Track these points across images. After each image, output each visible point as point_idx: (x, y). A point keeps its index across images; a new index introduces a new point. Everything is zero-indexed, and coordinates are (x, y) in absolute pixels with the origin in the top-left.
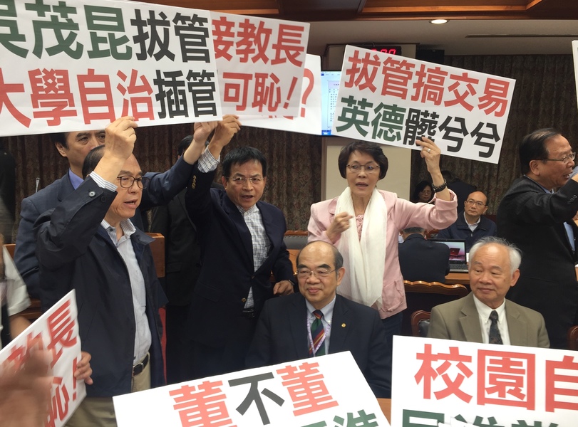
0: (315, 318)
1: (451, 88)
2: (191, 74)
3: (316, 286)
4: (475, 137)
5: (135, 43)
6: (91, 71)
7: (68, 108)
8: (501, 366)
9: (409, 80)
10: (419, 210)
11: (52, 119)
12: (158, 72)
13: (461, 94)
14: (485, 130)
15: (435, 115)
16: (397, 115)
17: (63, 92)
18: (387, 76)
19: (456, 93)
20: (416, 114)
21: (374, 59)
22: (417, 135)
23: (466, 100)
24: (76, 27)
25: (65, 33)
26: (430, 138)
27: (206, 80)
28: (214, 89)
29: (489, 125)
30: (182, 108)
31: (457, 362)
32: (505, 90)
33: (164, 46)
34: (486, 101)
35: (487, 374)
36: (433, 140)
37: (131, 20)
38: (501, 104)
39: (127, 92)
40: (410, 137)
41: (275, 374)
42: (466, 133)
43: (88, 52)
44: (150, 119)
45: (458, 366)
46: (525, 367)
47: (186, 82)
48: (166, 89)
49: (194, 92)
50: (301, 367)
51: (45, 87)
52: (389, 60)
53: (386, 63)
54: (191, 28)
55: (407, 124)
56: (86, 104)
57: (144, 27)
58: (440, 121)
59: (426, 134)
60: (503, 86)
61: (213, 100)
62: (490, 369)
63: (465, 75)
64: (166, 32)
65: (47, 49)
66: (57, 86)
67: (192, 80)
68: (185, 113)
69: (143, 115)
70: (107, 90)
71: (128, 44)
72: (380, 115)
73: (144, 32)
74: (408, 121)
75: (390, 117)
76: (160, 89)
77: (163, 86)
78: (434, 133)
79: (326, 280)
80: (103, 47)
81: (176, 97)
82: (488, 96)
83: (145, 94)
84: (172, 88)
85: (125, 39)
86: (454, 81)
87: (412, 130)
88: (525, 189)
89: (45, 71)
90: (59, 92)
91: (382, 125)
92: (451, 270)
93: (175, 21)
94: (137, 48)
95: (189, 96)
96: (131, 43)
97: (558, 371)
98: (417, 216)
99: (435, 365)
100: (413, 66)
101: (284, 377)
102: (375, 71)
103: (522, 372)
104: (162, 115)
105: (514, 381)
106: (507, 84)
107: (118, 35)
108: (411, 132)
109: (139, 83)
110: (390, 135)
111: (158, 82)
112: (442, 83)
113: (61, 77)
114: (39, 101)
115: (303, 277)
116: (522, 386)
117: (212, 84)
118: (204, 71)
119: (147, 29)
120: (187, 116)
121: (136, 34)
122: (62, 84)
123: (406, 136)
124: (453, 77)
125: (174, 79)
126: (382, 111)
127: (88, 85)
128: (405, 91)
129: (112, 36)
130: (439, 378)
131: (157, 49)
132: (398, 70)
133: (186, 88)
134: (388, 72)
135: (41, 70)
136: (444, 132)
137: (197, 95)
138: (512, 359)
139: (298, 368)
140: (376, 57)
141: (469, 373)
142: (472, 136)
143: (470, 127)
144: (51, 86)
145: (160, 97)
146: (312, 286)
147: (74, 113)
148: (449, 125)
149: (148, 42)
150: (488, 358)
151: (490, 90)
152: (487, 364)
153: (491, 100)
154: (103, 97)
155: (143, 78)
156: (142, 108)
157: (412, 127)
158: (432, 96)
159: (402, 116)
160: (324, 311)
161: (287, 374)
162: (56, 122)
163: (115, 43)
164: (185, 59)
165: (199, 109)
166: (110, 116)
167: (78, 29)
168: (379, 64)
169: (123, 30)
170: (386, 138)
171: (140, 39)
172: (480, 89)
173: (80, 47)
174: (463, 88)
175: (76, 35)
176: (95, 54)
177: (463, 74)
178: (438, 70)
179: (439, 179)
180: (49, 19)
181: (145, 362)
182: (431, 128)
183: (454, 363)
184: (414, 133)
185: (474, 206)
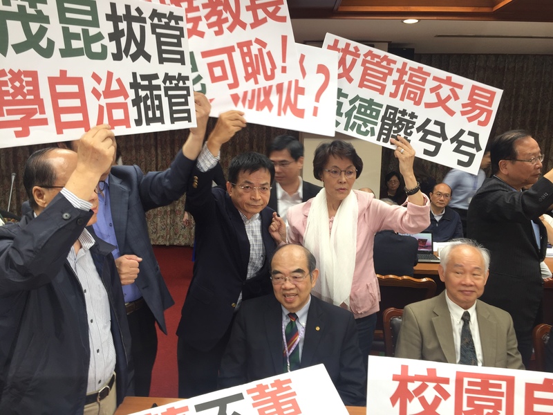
0: (289, 320)
1: (432, 90)
2: (168, 78)
3: (292, 292)
4: (455, 144)
5: (110, 41)
6: (63, 73)
7: (38, 116)
8: (479, 388)
9: (389, 76)
10: (392, 213)
11: (20, 129)
12: (134, 75)
13: (443, 97)
14: (465, 138)
15: (413, 115)
16: (373, 110)
17: (32, 97)
18: (366, 69)
19: (438, 96)
20: (393, 111)
21: (353, 50)
22: (392, 133)
23: (448, 104)
24: (46, 19)
25: (34, 27)
26: (406, 138)
27: (181, 84)
28: (189, 94)
29: (470, 133)
30: (158, 114)
31: (434, 384)
32: (491, 99)
33: (141, 46)
34: (469, 108)
35: (465, 396)
36: (409, 141)
37: (106, 15)
38: (485, 114)
39: (102, 97)
40: (384, 134)
41: (245, 395)
42: (445, 138)
43: (60, 50)
44: (127, 127)
45: (435, 388)
46: (504, 389)
47: (162, 85)
48: (142, 93)
49: (170, 97)
50: (273, 385)
51: (11, 91)
52: (370, 53)
53: (366, 55)
54: (167, 26)
55: (383, 120)
56: (58, 111)
57: (120, 24)
58: (419, 122)
59: (402, 133)
60: (489, 95)
61: (188, 105)
62: (468, 391)
63: (449, 79)
64: (143, 29)
65: (13, 46)
66: (25, 91)
67: (168, 84)
68: (161, 120)
69: (119, 123)
70: (81, 95)
71: (103, 42)
72: (354, 107)
73: (120, 29)
74: (384, 118)
75: (366, 111)
76: (137, 93)
77: (140, 90)
78: (410, 134)
79: (301, 285)
80: (77, 44)
81: (153, 102)
82: (472, 103)
83: (120, 99)
84: (148, 92)
85: (99, 37)
86: (437, 84)
87: (388, 127)
88: (496, 188)
89: (11, 72)
90: (28, 97)
91: (356, 117)
92: (419, 261)
93: (152, 18)
94: (112, 48)
95: (165, 101)
96: (106, 41)
97: (538, 394)
98: (389, 219)
99: (412, 387)
100: (395, 62)
101: (254, 398)
102: (354, 62)
103: (501, 394)
104: (138, 122)
105: (492, 404)
106: (493, 94)
107: (93, 31)
108: (386, 129)
109: (115, 86)
110: (363, 129)
111: (135, 85)
112: (423, 83)
113: (30, 79)
114: (5, 108)
115: (278, 283)
116: (501, 410)
117: (187, 89)
118: (180, 74)
119: (123, 26)
120: (163, 123)
121: (112, 30)
122: (31, 88)
123: (381, 133)
124: (435, 79)
125: (150, 82)
126: (357, 104)
127: (60, 88)
128: (384, 87)
129: (85, 32)
130: (416, 400)
131: (133, 49)
132: (378, 64)
133: (162, 93)
134: (367, 65)
135: (7, 71)
136: (421, 134)
137: (173, 100)
138: (491, 381)
139: (270, 386)
140: (356, 48)
141: (446, 395)
142: (452, 142)
143: (450, 133)
144: (19, 91)
145: (136, 102)
146: (288, 292)
147: (44, 122)
148: (428, 128)
149: (123, 40)
150: (466, 380)
151: (475, 97)
152: (466, 386)
153: (475, 108)
154: (76, 103)
155: (119, 81)
156: (118, 114)
157: (387, 124)
158: (412, 96)
159: (378, 112)
160: (299, 314)
161: (257, 394)
162: (25, 133)
163: (89, 40)
164: (162, 61)
165: (175, 116)
166: (85, 124)
167: (49, 23)
168: (358, 56)
169: (98, 26)
170: (359, 131)
171: (115, 36)
172: (464, 95)
173: (51, 43)
174: (445, 91)
175: (47, 29)
176: (68, 52)
177: (447, 77)
178: (420, 70)
179: (411, 182)
180: (16, 10)
181: (110, 384)
182: (408, 128)
183: (431, 385)
184: (389, 130)
185: (442, 198)
